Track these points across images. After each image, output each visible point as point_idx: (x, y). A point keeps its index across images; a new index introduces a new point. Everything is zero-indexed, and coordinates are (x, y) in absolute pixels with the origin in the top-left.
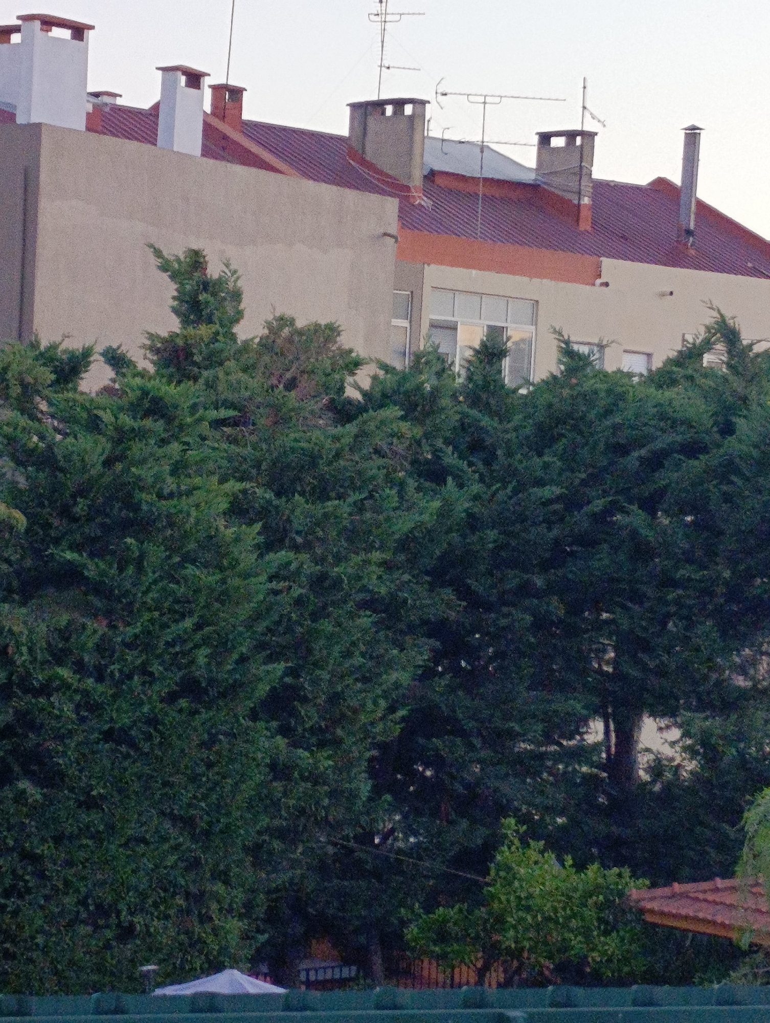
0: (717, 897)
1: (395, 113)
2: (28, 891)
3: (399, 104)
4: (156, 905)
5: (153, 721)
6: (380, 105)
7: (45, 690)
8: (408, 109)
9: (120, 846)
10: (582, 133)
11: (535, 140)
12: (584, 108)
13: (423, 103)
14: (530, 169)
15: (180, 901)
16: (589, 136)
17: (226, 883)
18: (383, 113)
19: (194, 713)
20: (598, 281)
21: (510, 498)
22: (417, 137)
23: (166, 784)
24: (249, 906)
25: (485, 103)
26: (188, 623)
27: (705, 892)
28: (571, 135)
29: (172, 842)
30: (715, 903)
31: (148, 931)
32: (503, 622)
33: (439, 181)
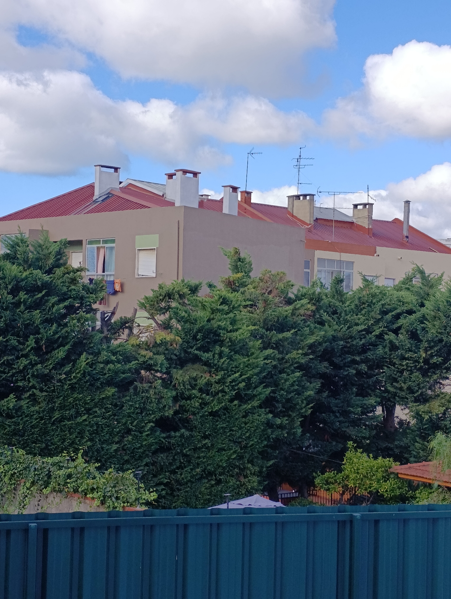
0: (423, 468)
1: (303, 199)
2: (185, 467)
3: (305, 196)
4: (228, 472)
5: (226, 408)
6: (298, 197)
7: (189, 398)
8: (308, 198)
9: (216, 452)
10: (368, 204)
11: (352, 207)
12: (368, 195)
13: (313, 195)
14: (350, 217)
15: (236, 470)
16: (371, 205)
17: (253, 465)
18: (299, 199)
19: (240, 406)
20: (375, 255)
21: (347, 330)
22: (312, 207)
23: (231, 430)
24: (260, 472)
25: (334, 195)
26: (237, 375)
27: (419, 466)
28: (365, 205)
29: (234, 450)
30: (423, 470)
31: (226, 480)
32: (346, 373)
33: (319, 221)
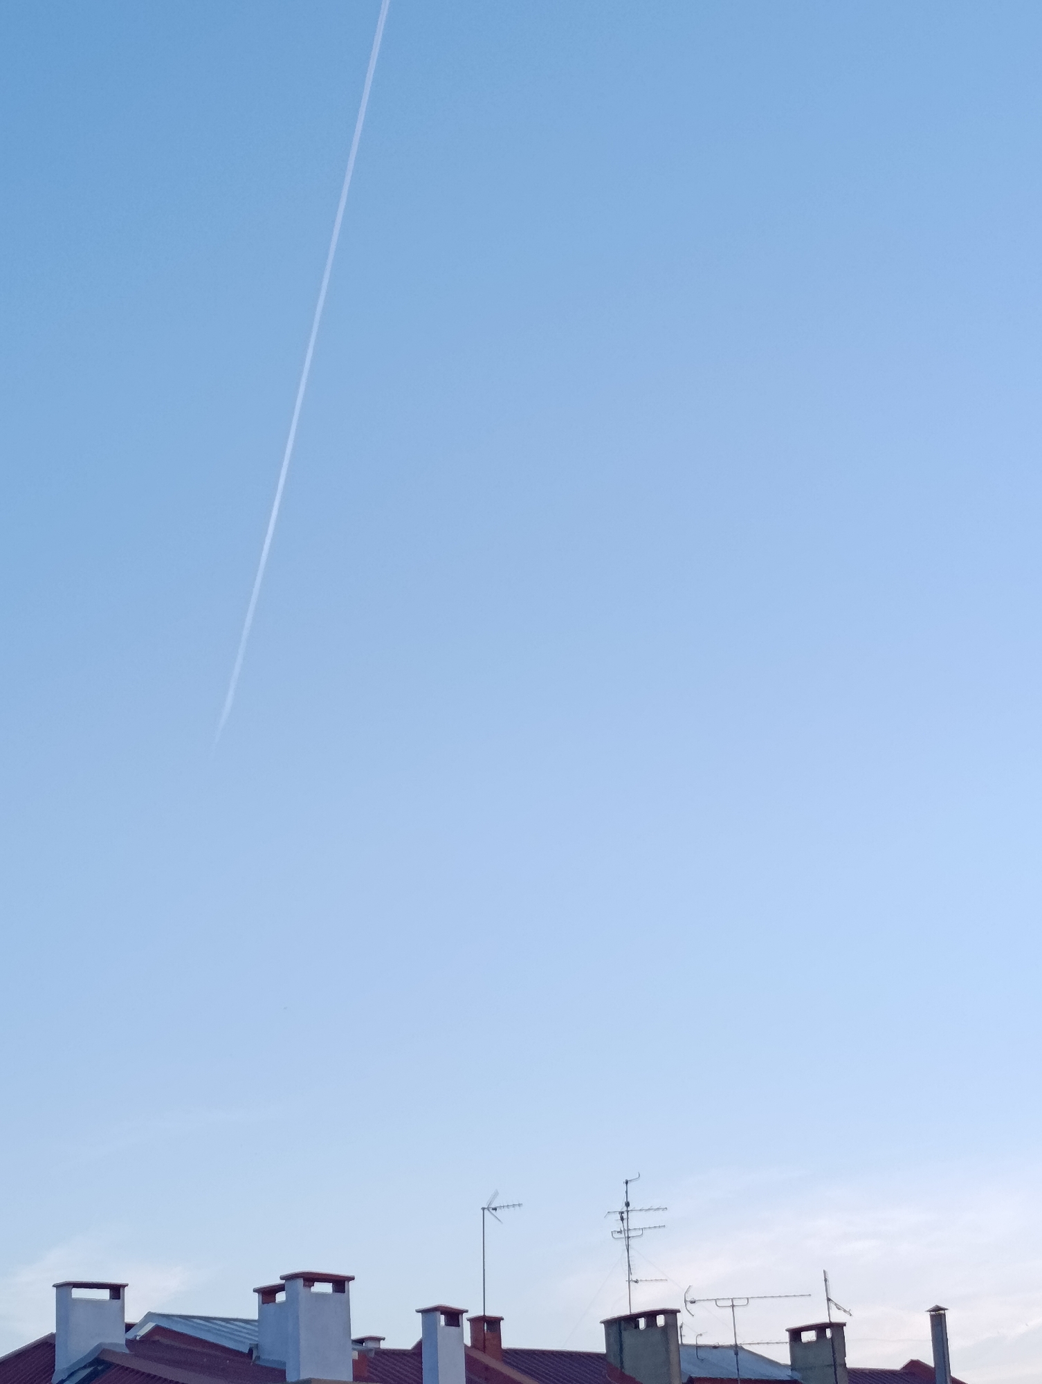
1: (648, 1325)
3: (651, 1316)
6: (632, 1319)
8: (661, 1320)
10: (831, 1325)
12: (829, 1300)
13: (674, 1312)
14: (785, 1366)
16: (838, 1328)
18: (637, 1326)
22: (673, 1347)
25: (733, 1306)
28: (820, 1328)
